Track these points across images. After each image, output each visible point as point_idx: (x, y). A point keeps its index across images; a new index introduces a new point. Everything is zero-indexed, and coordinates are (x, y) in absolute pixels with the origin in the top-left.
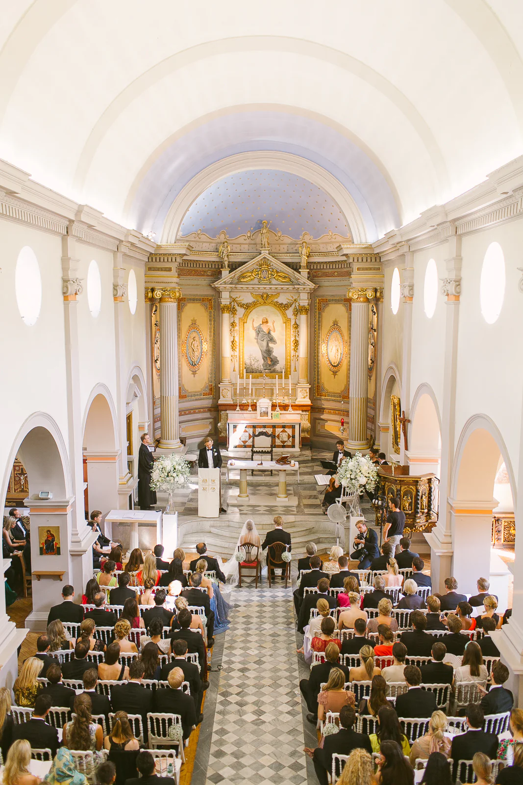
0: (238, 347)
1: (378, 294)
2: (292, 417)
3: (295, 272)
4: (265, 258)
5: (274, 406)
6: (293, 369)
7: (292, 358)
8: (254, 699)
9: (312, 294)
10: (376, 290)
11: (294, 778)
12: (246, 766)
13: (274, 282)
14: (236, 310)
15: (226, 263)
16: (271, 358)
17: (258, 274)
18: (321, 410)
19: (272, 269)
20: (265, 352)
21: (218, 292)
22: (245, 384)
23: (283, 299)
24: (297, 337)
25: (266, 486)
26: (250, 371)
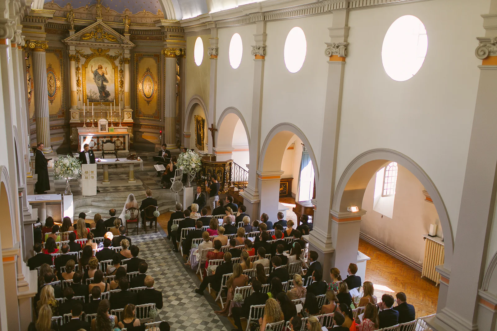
0: (81, 84)
1: (183, 53)
2: (122, 130)
3: (121, 35)
4: (99, 24)
5: (110, 124)
6: (120, 99)
7: (119, 92)
8: (172, 293)
9: (132, 51)
10: (181, 50)
11: (217, 327)
12: (188, 326)
13: (106, 41)
14: (79, 59)
15: (73, 26)
16: (104, 92)
17: (95, 35)
18: (140, 126)
19: (104, 32)
20: (100, 88)
21: (66, 46)
22: (88, 109)
23: (112, 53)
24: (122, 79)
25: (114, 174)
26: (91, 100)
